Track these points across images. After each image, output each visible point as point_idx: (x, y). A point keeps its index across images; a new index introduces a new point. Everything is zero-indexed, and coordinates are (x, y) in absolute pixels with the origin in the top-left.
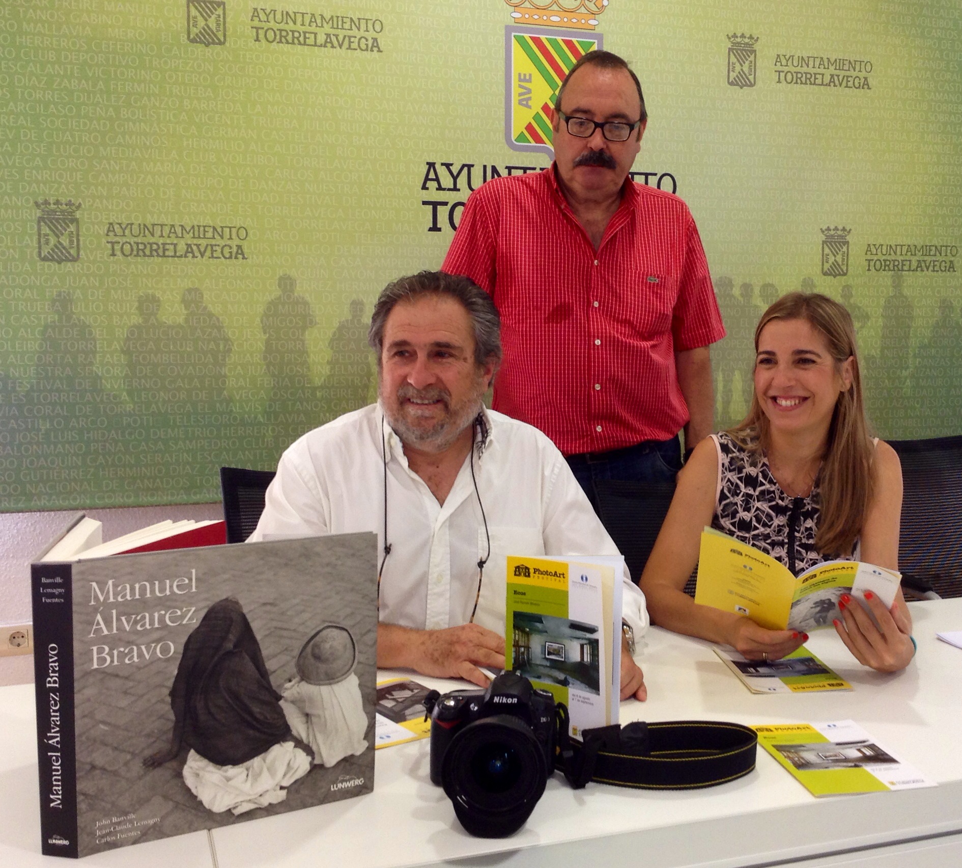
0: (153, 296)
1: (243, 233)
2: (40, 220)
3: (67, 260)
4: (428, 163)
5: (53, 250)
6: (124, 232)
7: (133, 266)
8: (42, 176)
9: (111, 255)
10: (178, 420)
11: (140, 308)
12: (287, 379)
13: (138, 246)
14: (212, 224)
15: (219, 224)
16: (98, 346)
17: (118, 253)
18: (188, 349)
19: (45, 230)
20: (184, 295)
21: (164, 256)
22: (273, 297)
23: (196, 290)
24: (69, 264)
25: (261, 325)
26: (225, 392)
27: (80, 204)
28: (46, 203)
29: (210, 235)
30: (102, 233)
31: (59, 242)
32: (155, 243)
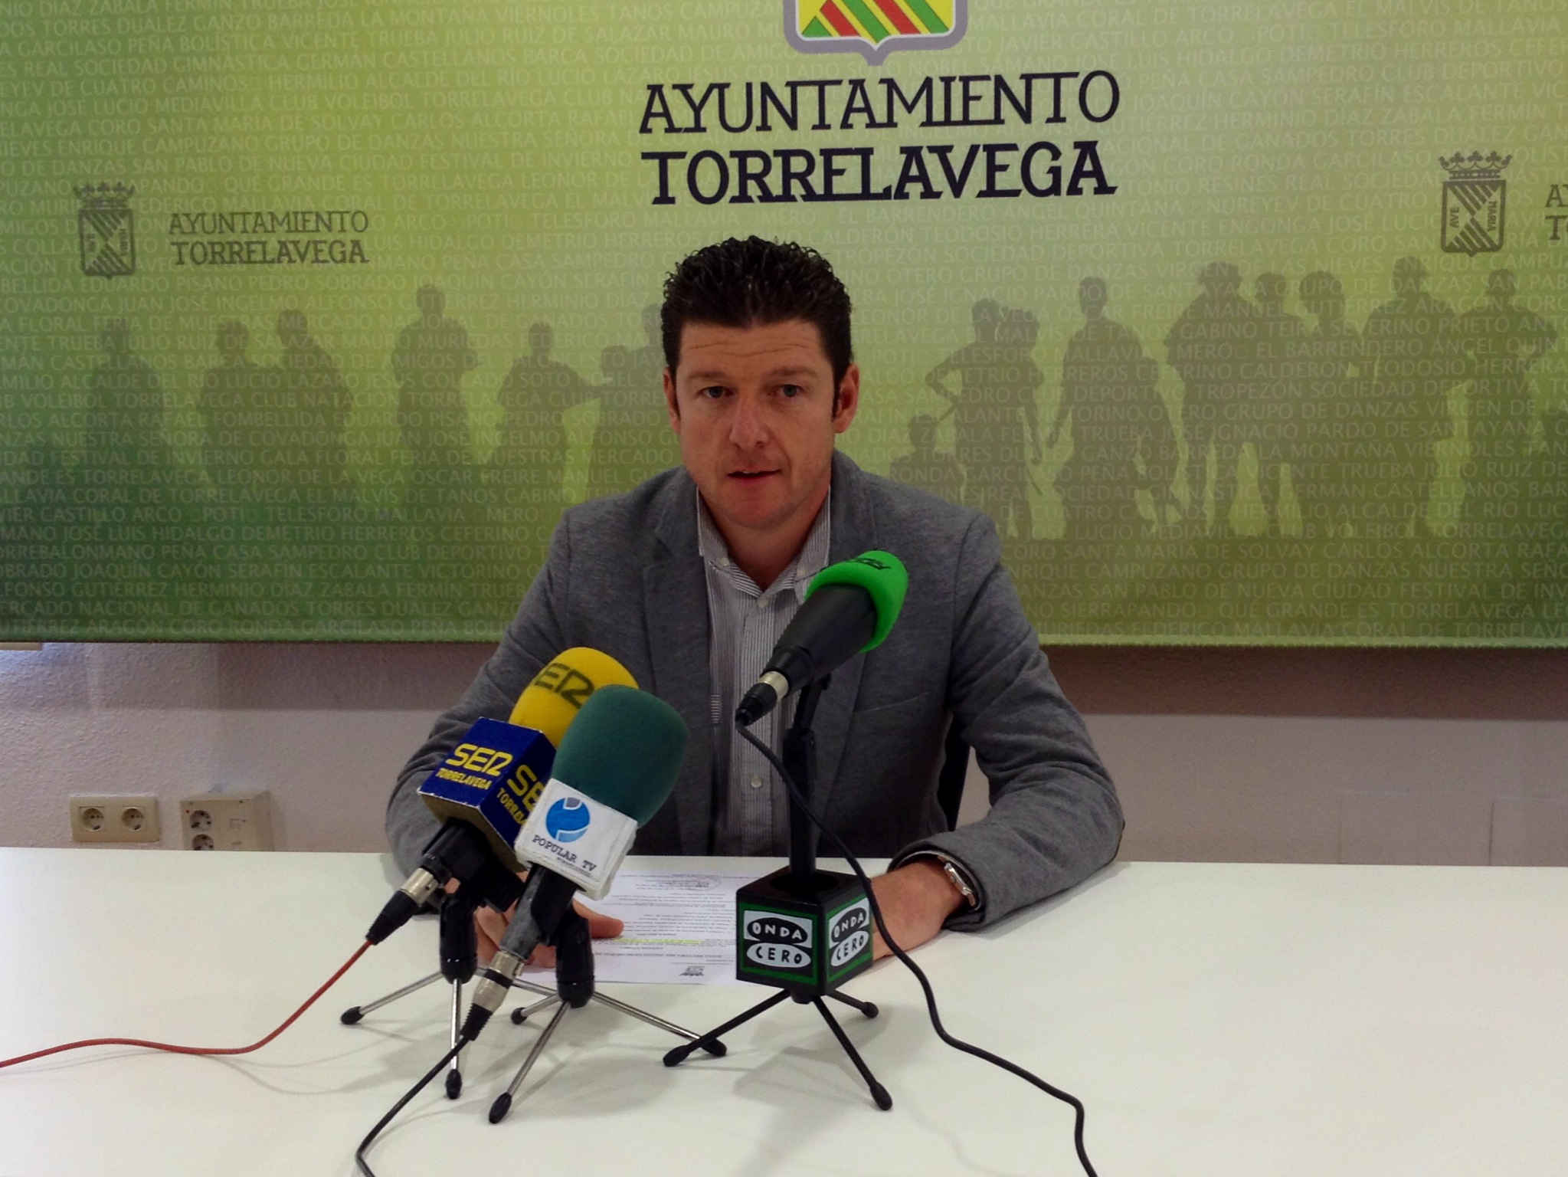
0: (238, 324)
1: (360, 220)
2: (82, 214)
3: (119, 273)
4: (649, 87)
5: (99, 258)
6: (194, 228)
7: (208, 279)
8: (81, 150)
9: (178, 264)
10: (280, 514)
11: (220, 343)
12: (433, 453)
13: (213, 248)
14: (314, 210)
15: (324, 208)
16: (165, 400)
17: (187, 259)
18: (289, 405)
19: (90, 229)
20: (280, 321)
21: (249, 262)
22: (409, 323)
23: (296, 312)
24: (122, 279)
25: (392, 366)
26: (345, 473)
27: (133, 187)
28: (89, 188)
29: (311, 226)
30: (164, 230)
31: (108, 247)
32: (236, 243)
